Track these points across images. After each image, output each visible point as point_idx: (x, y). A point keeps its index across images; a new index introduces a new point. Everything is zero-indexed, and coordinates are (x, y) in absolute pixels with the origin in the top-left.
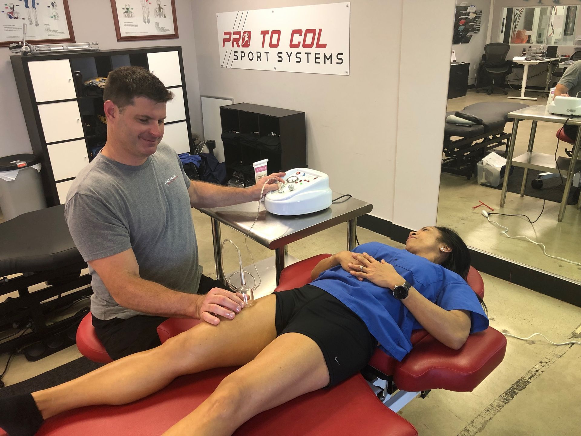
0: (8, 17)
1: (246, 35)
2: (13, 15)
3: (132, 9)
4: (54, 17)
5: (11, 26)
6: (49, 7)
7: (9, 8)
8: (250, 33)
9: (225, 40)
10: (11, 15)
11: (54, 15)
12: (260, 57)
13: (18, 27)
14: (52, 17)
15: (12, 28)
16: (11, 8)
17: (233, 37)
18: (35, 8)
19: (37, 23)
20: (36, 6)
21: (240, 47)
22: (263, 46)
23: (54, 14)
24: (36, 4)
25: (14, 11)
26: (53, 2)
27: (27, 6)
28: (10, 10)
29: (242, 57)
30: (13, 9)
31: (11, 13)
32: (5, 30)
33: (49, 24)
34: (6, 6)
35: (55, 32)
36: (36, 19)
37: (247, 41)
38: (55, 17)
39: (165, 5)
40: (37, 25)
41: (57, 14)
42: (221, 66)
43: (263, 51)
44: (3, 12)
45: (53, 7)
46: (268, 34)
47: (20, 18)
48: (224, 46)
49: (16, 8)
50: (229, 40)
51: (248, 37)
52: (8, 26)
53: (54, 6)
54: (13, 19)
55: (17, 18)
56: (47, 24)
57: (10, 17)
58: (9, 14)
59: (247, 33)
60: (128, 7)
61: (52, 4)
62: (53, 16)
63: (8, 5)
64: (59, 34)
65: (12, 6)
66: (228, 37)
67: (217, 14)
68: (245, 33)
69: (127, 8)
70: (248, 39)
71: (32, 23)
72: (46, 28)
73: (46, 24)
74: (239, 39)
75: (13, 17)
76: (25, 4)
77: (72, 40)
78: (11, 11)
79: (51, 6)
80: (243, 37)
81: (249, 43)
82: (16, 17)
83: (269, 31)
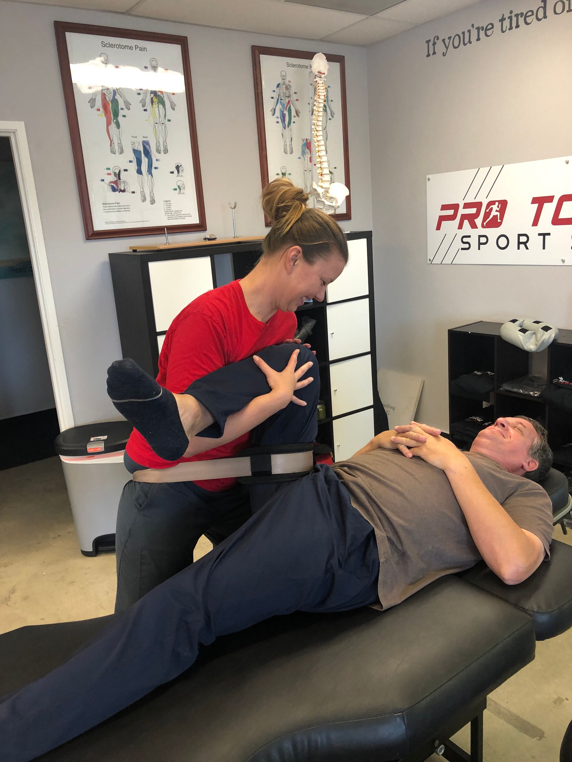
0: (110, 188)
1: (495, 207)
2: (118, 187)
3: (290, 174)
4: (178, 189)
5: (114, 204)
6: (172, 173)
7: (113, 174)
8: (503, 204)
9: (442, 219)
10: (114, 185)
11: (179, 186)
12: (525, 243)
13: (125, 206)
14: (175, 189)
15: (115, 208)
16: (115, 174)
17: (462, 211)
18: (152, 175)
19: (152, 199)
20: (153, 170)
21: (477, 228)
22: (535, 223)
23: (179, 183)
24: (153, 168)
25: (120, 179)
26: (178, 165)
27: (139, 172)
28: (113, 178)
29: (480, 244)
30: (118, 175)
31: (116, 182)
32: (105, 211)
33: (170, 201)
34: (109, 171)
35: (178, 214)
36: (152, 192)
37: (495, 217)
38: (180, 189)
39: (335, 168)
40: (153, 202)
41: (184, 184)
42: (430, 260)
43: (533, 232)
44: (103, 180)
45: (178, 172)
46: (552, 202)
47: (128, 192)
48: (438, 228)
49: (123, 175)
50: (452, 218)
51: (498, 209)
52: (109, 204)
53: (180, 170)
54: (117, 193)
55: (124, 191)
56: (167, 201)
57: (114, 190)
58: (112, 184)
59: (497, 203)
60: (284, 171)
61: (178, 168)
62: (177, 187)
63: (111, 169)
64: (183, 217)
65: (117, 172)
66: (451, 212)
67: (428, 176)
68: (492, 203)
69: (283, 174)
70: (498, 214)
71: (146, 200)
72: (165, 207)
73: (165, 201)
74: (477, 215)
75: (117, 190)
76: (137, 168)
77: (201, 227)
78: (116, 179)
79: (176, 172)
80: (488, 211)
81: (499, 221)
82: (122, 189)
83: (553, 197)
